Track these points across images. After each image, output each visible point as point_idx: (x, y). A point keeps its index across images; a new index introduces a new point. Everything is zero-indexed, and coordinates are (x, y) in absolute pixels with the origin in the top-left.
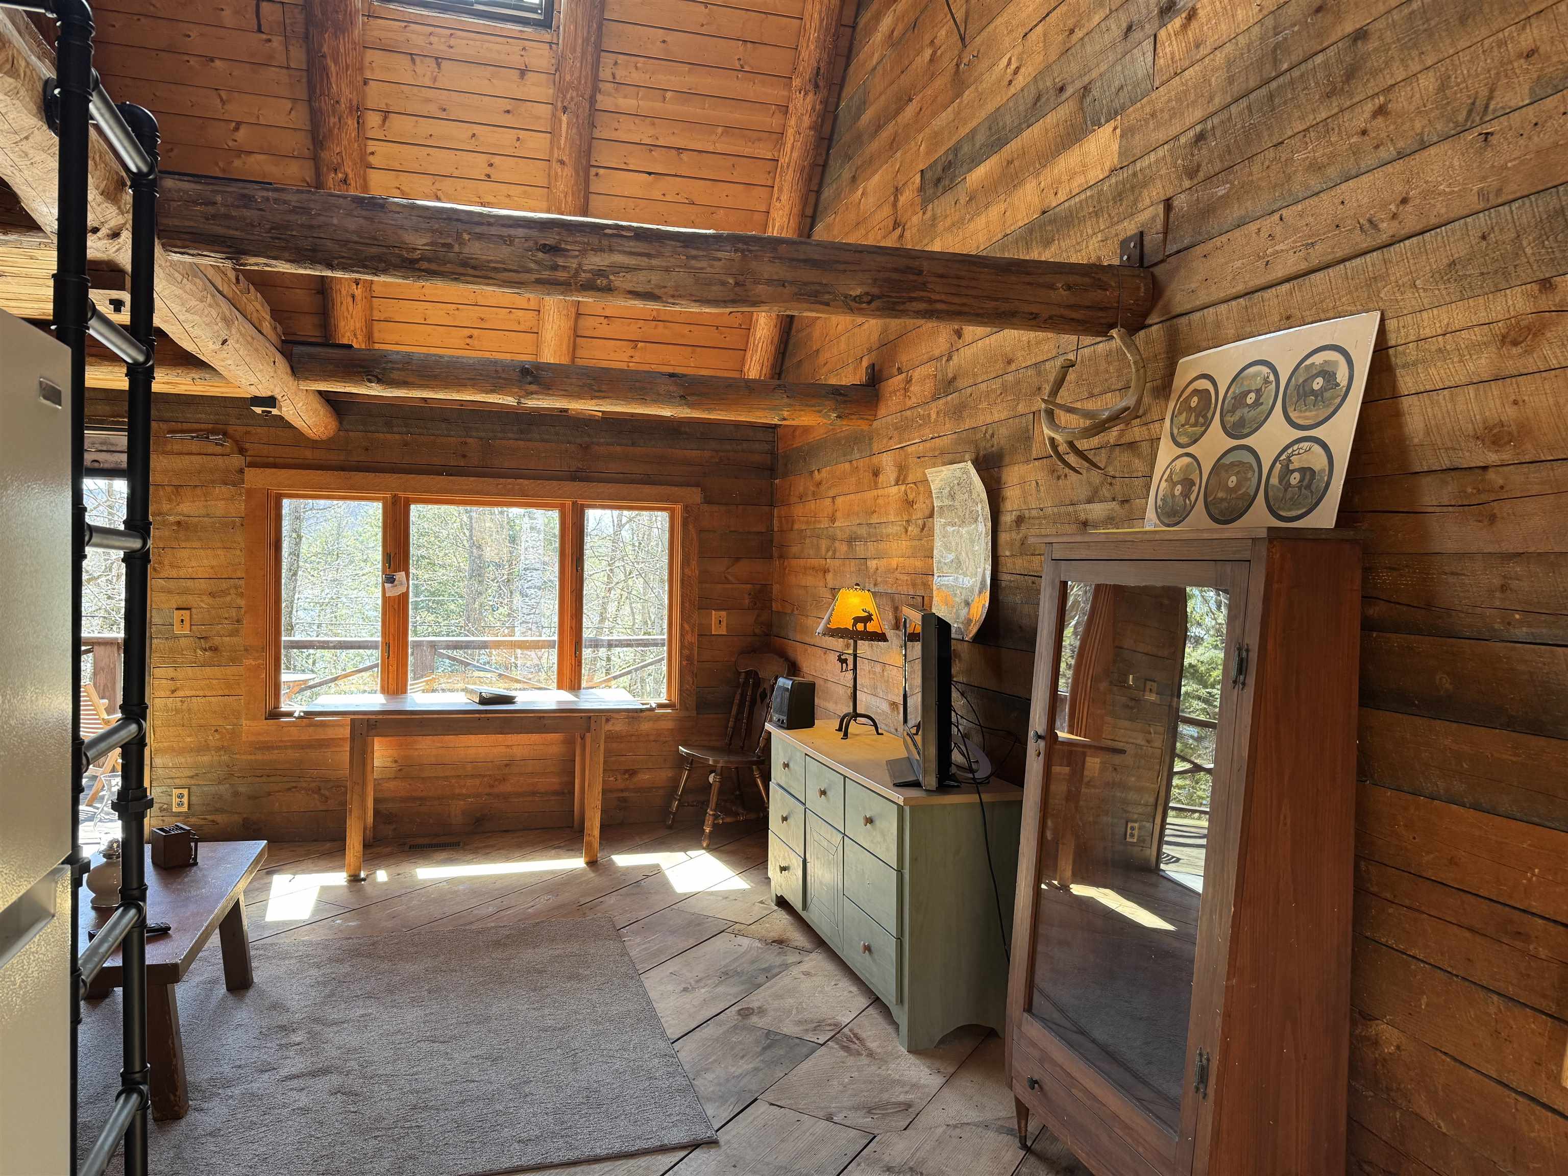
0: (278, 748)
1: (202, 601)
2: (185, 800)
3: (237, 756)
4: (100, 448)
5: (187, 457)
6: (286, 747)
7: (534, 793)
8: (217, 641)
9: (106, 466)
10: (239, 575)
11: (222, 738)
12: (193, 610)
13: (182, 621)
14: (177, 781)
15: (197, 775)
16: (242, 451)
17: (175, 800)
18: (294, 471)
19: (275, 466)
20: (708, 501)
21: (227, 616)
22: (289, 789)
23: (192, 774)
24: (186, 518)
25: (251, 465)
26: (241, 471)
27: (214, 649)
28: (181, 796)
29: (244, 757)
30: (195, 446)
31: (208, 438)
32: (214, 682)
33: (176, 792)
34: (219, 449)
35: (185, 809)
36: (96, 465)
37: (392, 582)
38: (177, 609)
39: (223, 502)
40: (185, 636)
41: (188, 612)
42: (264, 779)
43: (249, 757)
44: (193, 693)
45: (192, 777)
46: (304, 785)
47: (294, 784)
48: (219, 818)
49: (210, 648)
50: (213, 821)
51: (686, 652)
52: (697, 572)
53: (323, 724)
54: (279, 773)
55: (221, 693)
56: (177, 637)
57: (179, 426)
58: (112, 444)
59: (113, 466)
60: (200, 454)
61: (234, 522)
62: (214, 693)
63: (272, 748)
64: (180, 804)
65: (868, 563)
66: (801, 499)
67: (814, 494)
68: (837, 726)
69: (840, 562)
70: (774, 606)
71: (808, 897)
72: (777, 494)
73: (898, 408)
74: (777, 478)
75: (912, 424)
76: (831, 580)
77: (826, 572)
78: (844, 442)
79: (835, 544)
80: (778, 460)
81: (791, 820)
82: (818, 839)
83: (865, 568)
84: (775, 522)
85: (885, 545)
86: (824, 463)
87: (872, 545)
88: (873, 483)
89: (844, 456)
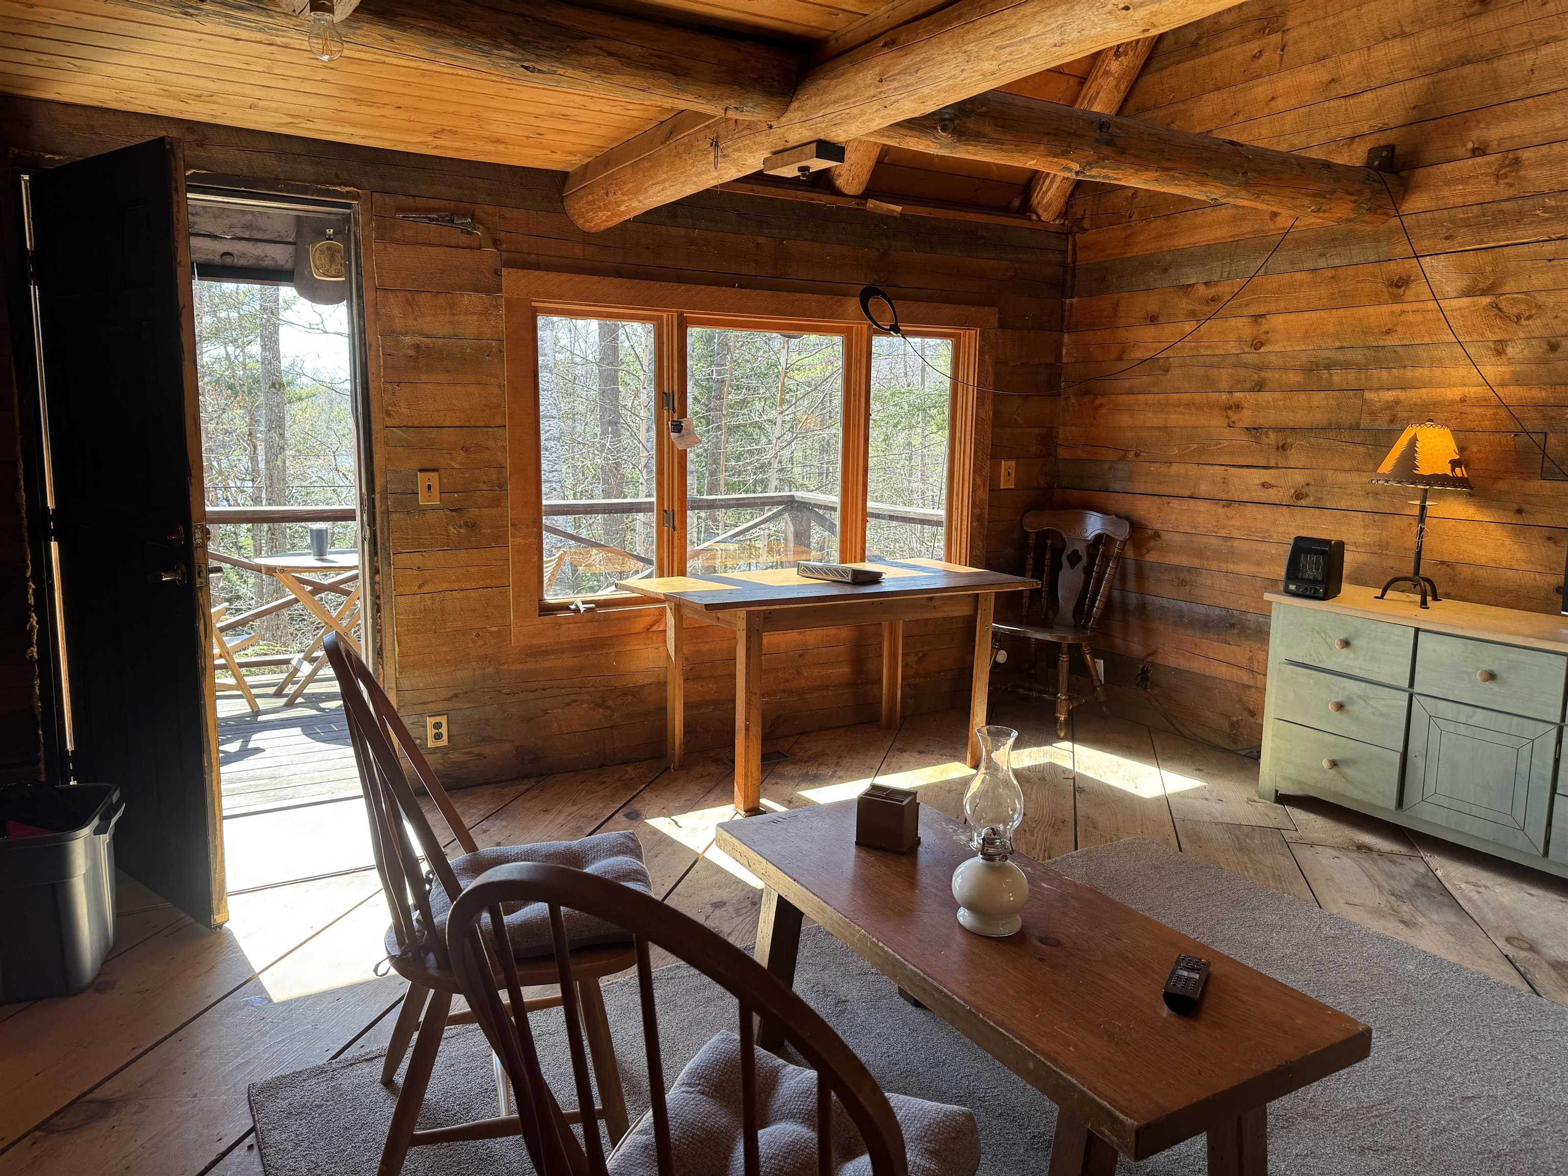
0: (554, 652)
1: (452, 459)
2: (444, 731)
3: (505, 667)
4: (240, 234)
5: (424, 248)
6: (563, 651)
7: (827, 687)
8: (474, 512)
9: (242, 262)
10: (498, 421)
11: (485, 644)
12: (442, 471)
13: (429, 487)
14: (432, 706)
15: (456, 696)
16: (496, 243)
17: (431, 732)
18: (565, 276)
19: (538, 267)
20: (1003, 325)
21: (485, 478)
22: (569, 704)
23: (450, 694)
24: (428, 340)
25: (509, 264)
26: (497, 273)
27: (472, 526)
28: (438, 726)
29: (513, 668)
30: (432, 231)
31: (452, 221)
32: (472, 570)
33: (430, 721)
34: (464, 239)
35: (444, 742)
36: (228, 260)
37: (679, 431)
38: (421, 470)
39: (475, 317)
40: (433, 508)
41: (435, 474)
42: (539, 694)
43: (520, 667)
44: (446, 586)
45: (449, 699)
46: (586, 697)
47: (574, 697)
48: (489, 750)
49: (466, 524)
50: (479, 755)
51: (977, 511)
52: (991, 413)
53: (607, 618)
54: (555, 683)
55: (481, 584)
56: (423, 510)
57: (411, 202)
58: (259, 229)
59: (251, 262)
60: (440, 245)
61: (489, 347)
62: (473, 585)
63: (546, 653)
64: (438, 736)
65: (1368, 395)
66: (1151, 321)
67: (1193, 314)
68: (1379, 592)
69: (1277, 395)
70: (1063, 453)
71: (1413, 795)
72: (1070, 316)
73: (1471, 199)
74: (1072, 297)
75: (1519, 218)
76: (1246, 418)
77: (1230, 408)
78: (1291, 246)
79: (1263, 374)
80: (1074, 276)
81: (1357, 708)
82: (1462, 730)
83: (1359, 402)
84: (1064, 351)
85: (1426, 372)
86: (1225, 275)
87: (1384, 373)
88: (1386, 296)
89: (1292, 263)
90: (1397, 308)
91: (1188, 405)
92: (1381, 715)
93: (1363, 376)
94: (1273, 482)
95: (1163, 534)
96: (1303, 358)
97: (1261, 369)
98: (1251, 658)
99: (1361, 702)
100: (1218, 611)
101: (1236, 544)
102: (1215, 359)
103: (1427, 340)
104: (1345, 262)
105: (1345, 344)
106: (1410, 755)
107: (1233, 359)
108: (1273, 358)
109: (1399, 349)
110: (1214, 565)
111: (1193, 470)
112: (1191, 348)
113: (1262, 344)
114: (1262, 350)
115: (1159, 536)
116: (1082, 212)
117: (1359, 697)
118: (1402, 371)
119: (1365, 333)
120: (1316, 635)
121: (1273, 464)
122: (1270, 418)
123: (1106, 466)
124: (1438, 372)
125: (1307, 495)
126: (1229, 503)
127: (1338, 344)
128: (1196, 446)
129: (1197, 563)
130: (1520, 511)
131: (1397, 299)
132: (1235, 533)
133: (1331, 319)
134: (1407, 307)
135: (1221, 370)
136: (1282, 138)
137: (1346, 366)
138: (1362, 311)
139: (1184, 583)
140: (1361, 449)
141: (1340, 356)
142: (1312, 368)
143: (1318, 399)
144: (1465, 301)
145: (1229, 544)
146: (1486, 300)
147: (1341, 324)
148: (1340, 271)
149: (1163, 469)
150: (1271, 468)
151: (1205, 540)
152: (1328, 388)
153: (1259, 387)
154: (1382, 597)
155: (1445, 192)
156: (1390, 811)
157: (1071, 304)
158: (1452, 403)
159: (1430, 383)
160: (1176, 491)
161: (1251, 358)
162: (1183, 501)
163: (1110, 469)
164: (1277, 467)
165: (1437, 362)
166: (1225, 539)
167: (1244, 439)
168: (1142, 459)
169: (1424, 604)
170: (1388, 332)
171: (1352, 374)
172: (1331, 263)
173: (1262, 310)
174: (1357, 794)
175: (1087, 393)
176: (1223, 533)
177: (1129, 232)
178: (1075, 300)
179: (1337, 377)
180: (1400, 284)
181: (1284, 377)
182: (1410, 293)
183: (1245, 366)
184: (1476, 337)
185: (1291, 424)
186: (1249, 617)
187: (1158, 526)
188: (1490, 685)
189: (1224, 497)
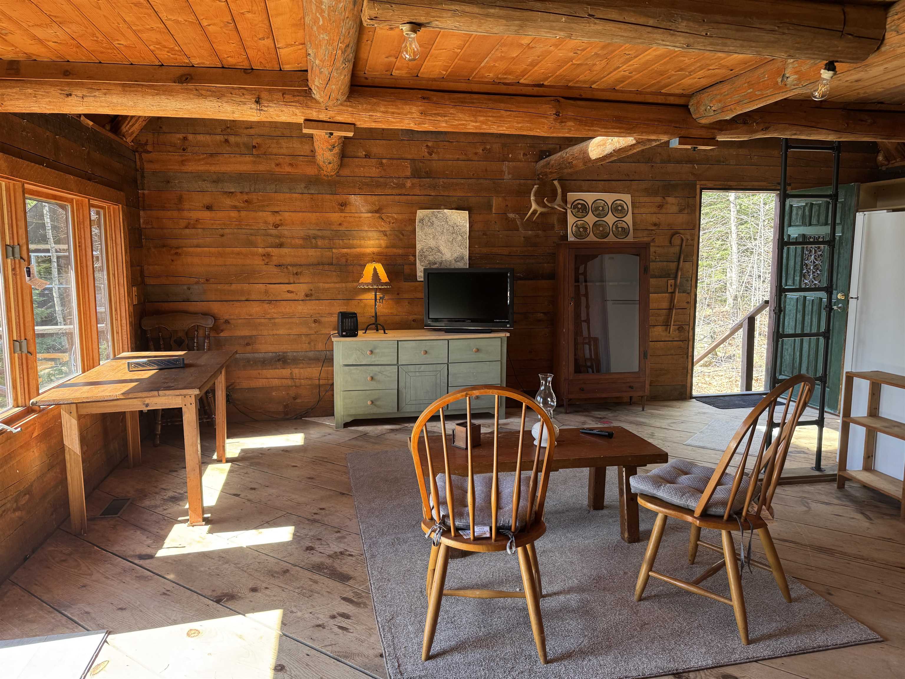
65: (334, 250)
66: (207, 208)
67: (235, 208)
68: (364, 332)
69: (289, 250)
70: (149, 281)
71: (402, 404)
72: (144, 201)
73: (367, 175)
74: (143, 189)
75: (385, 185)
76: (275, 260)
77: (264, 255)
78: (288, 181)
79: (281, 240)
80: (143, 177)
81: (379, 377)
82: (418, 374)
83: (331, 254)
84: (142, 221)
85: (358, 242)
86: (252, 189)
87: (341, 242)
88: (337, 209)
89: (290, 189)
90: (343, 215)
91: (238, 254)
92: (388, 377)
93: (332, 243)
94: (294, 290)
95: (230, 321)
96: (302, 234)
97: (280, 237)
98: (291, 373)
99: (380, 374)
100: (271, 354)
101: (277, 320)
102: (252, 231)
103: (356, 229)
104: (316, 192)
105: (321, 228)
106: (400, 389)
107: (263, 232)
108: (286, 232)
109: (346, 232)
110: (265, 333)
111: (246, 287)
112: (236, 225)
113: (279, 226)
114: (279, 228)
115: (229, 323)
116: (145, 141)
117: (379, 372)
118: (348, 241)
119: (330, 224)
120: (358, 351)
121: (292, 282)
122: (288, 260)
123: (185, 287)
124: (362, 242)
125: (311, 295)
126: (270, 302)
127: (318, 228)
128: (246, 275)
129: (254, 333)
130: (398, 294)
131: (342, 211)
132: (275, 316)
133: (313, 217)
134: (347, 215)
135: (257, 237)
136: (277, 129)
137: (323, 238)
138: (327, 215)
139: (248, 344)
140: (334, 273)
141: (319, 233)
142: (307, 238)
143: (312, 252)
144: (370, 215)
145: (272, 321)
146: (378, 215)
147: (318, 219)
148: (315, 196)
149: (226, 287)
150: (291, 283)
151: (258, 321)
152: (316, 247)
153: (281, 245)
154: (365, 333)
155: (356, 170)
156: (395, 413)
157: (144, 194)
158: (369, 254)
159: (360, 246)
160: (236, 298)
161: (274, 232)
162: (242, 303)
163: (189, 289)
164: (294, 283)
165: (364, 238)
166: (270, 319)
167: (275, 270)
168: (211, 282)
169: (385, 333)
170: (340, 224)
171: (327, 241)
172: (310, 192)
173: (277, 209)
174: (382, 411)
175: (164, 246)
176: (268, 316)
177: (184, 158)
178: (146, 192)
179: (320, 242)
180: (343, 205)
181: (293, 241)
182: (347, 209)
183: (271, 235)
184: (375, 229)
185: (299, 263)
186: (288, 354)
187: (227, 317)
188: (427, 355)
189: (267, 299)
